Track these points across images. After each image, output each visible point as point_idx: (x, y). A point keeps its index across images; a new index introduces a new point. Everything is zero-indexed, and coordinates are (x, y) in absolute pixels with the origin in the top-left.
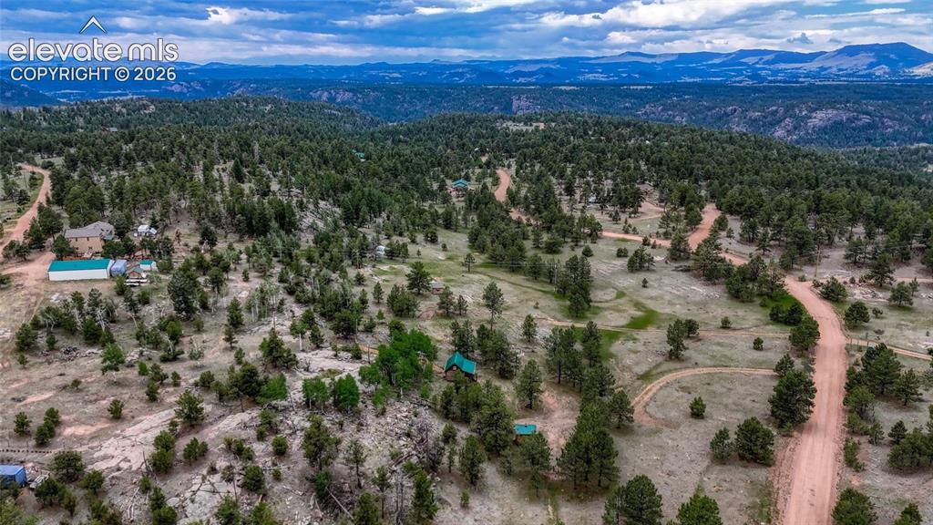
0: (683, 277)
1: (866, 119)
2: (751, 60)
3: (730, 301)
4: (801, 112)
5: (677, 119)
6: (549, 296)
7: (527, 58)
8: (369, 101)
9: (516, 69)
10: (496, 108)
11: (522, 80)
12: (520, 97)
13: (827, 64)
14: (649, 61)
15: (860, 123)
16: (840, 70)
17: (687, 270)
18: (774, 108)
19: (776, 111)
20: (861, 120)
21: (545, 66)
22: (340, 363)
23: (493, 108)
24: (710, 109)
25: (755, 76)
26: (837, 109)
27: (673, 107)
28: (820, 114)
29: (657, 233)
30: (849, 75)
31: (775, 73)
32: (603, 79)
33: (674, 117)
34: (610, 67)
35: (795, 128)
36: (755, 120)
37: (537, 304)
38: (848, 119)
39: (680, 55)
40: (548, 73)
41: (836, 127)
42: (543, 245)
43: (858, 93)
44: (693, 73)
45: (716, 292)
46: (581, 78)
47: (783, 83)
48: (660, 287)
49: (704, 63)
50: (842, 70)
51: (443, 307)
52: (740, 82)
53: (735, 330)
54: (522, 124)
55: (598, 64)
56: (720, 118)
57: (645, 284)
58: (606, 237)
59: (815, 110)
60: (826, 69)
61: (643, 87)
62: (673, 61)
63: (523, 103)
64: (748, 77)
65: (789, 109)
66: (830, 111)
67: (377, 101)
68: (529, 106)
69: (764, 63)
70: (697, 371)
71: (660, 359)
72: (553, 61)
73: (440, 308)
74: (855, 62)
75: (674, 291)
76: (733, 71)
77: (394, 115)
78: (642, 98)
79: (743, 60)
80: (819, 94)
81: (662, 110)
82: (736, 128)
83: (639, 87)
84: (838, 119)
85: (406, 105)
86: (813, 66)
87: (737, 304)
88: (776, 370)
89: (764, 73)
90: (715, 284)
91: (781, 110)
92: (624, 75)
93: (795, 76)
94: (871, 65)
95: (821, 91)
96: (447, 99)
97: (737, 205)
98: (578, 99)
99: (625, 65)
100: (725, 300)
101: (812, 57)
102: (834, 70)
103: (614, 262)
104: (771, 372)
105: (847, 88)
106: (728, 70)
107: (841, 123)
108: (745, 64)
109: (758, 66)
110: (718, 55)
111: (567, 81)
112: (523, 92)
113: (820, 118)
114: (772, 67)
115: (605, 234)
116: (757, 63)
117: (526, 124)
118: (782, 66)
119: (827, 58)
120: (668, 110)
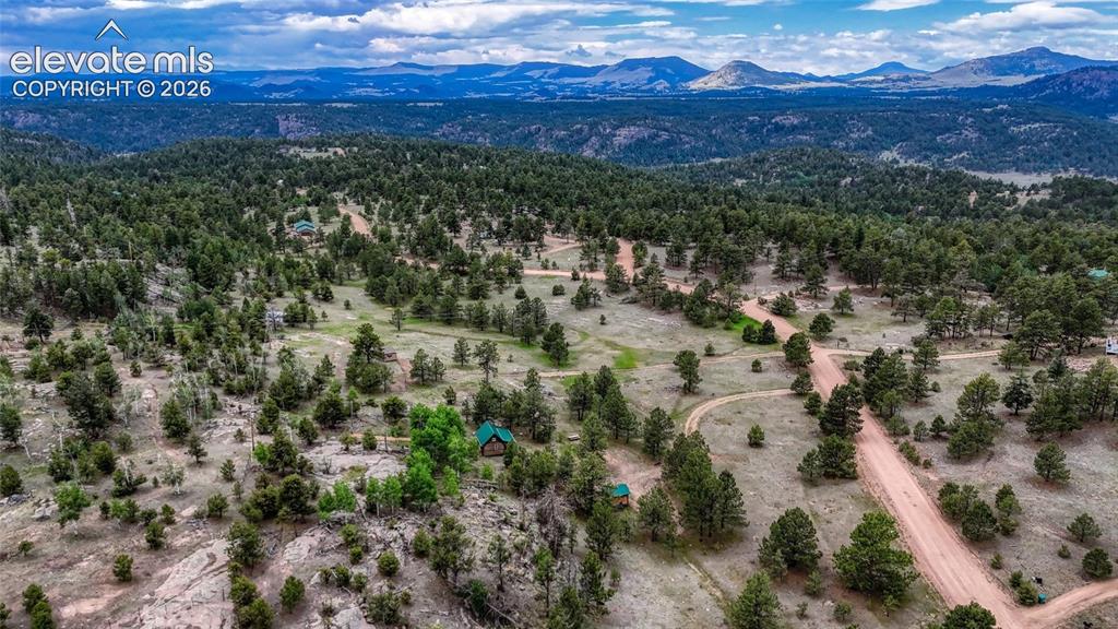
0: (634, 310)
1: (665, 136)
2: (536, 74)
3: (693, 329)
4: (605, 129)
5: (480, 140)
6: (511, 346)
7: (273, 68)
8: (69, 125)
9: (265, 81)
10: (257, 131)
11: (275, 95)
12: (287, 117)
13: (610, 79)
14: (427, 73)
15: (660, 140)
16: (623, 85)
17: (634, 301)
18: (579, 126)
19: (581, 130)
20: (660, 136)
21: (302, 78)
22: (356, 458)
23: (253, 131)
24: (513, 128)
25: (543, 92)
26: (638, 126)
27: (473, 126)
28: (623, 132)
29: (581, 266)
30: (636, 90)
31: (562, 87)
32: (376, 94)
33: (476, 138)
34: (381, 80)
35: (603, 147)
36: (562, 140)
37: (511, 356)
38: (649, 137)
39: (461, 67)
40: (308, 87)
41: (639, 145)
42: (466, 291)
43: (650, 108)
44: (478, 88)
45: (674, 321)
46: (351, 93)
47: (576, 98)
48: (618, 322)
49: (487, 76)
50: (625, 85)
51: (416, 375)
52: (532, 98)
53: (720, 356)
54: (314, 150)
55: (367, 77)
56: (525, 139)
57: (603, 321)
58: (527, 276)
59: (618, 127)
60: (610, 84)
61: (432, 104)
62: (453, 74)
63: (294, 124)
64: (536, 92)
65: (593, 126)
66: (632, 128)
67: (80, 123)
68: (301, 128)
69: (549, 77)
70: (718, 402)
71: (676, 396)
72: (310, 73)
73: (413, 376)
74: (637, 76)
75: (635, 325)
76: (518, 85)
77: (111, 142)
78: (435, 117)
79: (528, 74)
80: (615, 110)
81: (462, 130)
82: (543, 149)
83: (428, 104)
84: (640, 136)
85: (126, 130)
86: (597, 80)
87: (702, 331)
88: (792, 389)
89: (551, 87)
90: (670, 313)
91: (586, 128)
92: (402, 90)
93: (581, 92)
94: (651, 80)
95: (617, 107)
96: (186, 120)
97: (647, 229)
98: (361, 118)
99: (399, 78)
100: (687, 327)
101: (595, 71)
102: (617, 85)
103: (555, 301)
104: (789, 391)
105: (639, 103)
106: (515, 85)
107: (642, 140)
108: (530, 78)
109: (543, 80)
110: (500, 68)
111: (335, 97)
112: (290, 110)
113: (624, 136)
114: (557, 81)
115: (527, 272)
116: (542, 77)
117: (319, 150)
118: (567, 80)
119: (609, 72)
120: (468, 130)
